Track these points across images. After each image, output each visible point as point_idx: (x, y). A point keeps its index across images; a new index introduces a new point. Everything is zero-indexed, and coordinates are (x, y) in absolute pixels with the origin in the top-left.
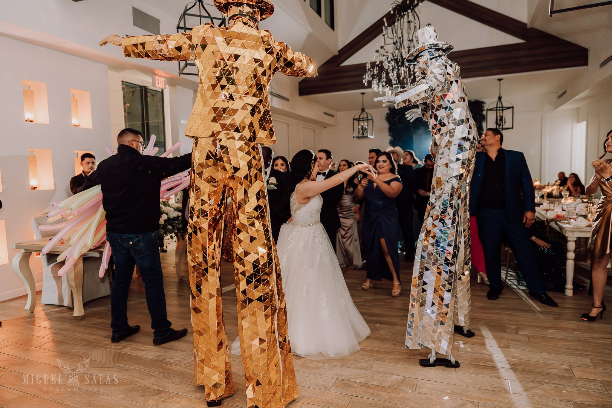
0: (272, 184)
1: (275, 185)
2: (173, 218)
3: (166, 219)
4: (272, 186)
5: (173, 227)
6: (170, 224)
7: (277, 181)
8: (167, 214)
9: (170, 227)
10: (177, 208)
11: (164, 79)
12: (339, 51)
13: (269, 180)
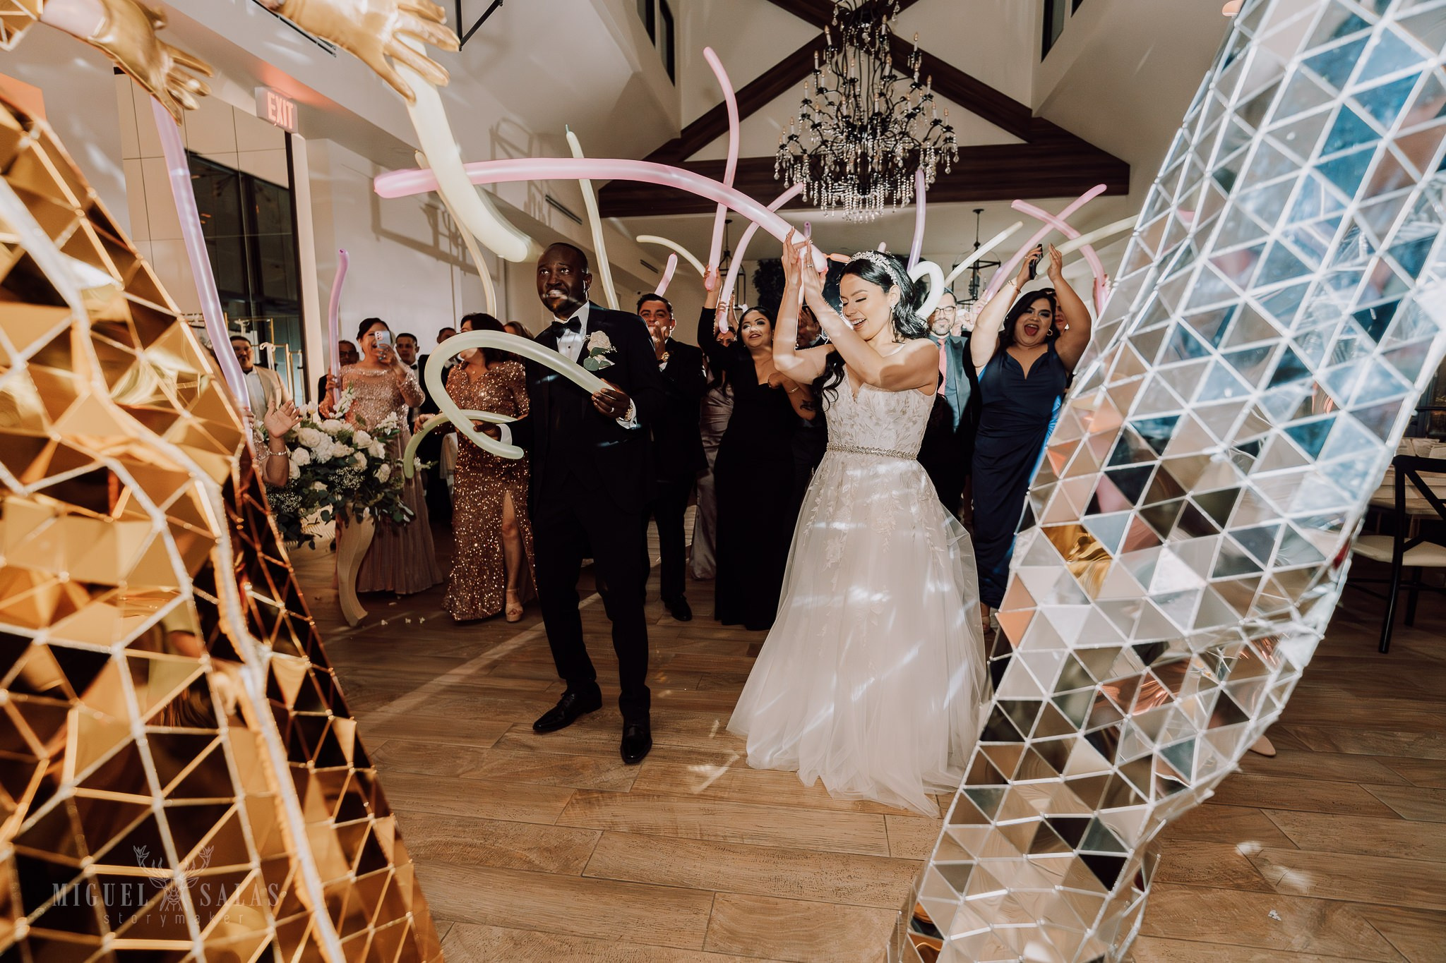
0: (598, 351)
1: (607, 356)
2: (328, 462)
3: (307, 462)
4: (600, 358)
5: (331, 486)
6: (319, 477)
7: (613, 343)
8: (309, 450)
9: (319, 486)
10: (339, 432)
11: (291, 105)
12: (683, 132)
13: (589, 340)
